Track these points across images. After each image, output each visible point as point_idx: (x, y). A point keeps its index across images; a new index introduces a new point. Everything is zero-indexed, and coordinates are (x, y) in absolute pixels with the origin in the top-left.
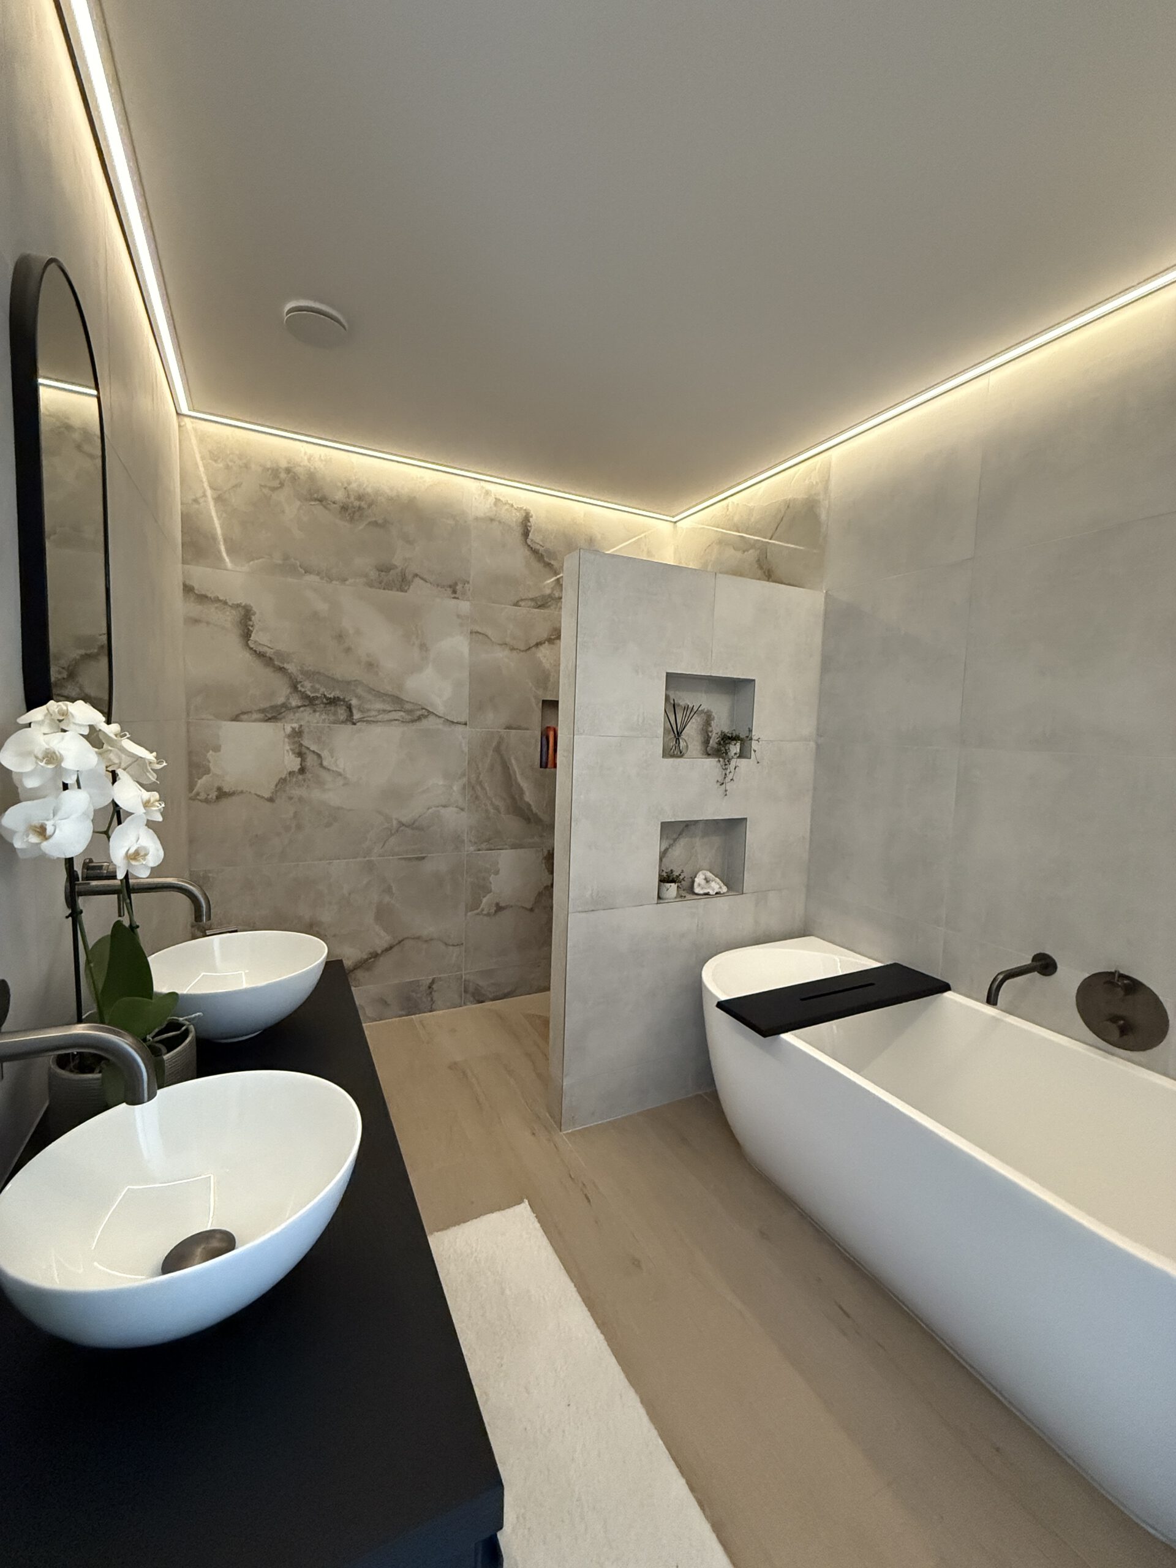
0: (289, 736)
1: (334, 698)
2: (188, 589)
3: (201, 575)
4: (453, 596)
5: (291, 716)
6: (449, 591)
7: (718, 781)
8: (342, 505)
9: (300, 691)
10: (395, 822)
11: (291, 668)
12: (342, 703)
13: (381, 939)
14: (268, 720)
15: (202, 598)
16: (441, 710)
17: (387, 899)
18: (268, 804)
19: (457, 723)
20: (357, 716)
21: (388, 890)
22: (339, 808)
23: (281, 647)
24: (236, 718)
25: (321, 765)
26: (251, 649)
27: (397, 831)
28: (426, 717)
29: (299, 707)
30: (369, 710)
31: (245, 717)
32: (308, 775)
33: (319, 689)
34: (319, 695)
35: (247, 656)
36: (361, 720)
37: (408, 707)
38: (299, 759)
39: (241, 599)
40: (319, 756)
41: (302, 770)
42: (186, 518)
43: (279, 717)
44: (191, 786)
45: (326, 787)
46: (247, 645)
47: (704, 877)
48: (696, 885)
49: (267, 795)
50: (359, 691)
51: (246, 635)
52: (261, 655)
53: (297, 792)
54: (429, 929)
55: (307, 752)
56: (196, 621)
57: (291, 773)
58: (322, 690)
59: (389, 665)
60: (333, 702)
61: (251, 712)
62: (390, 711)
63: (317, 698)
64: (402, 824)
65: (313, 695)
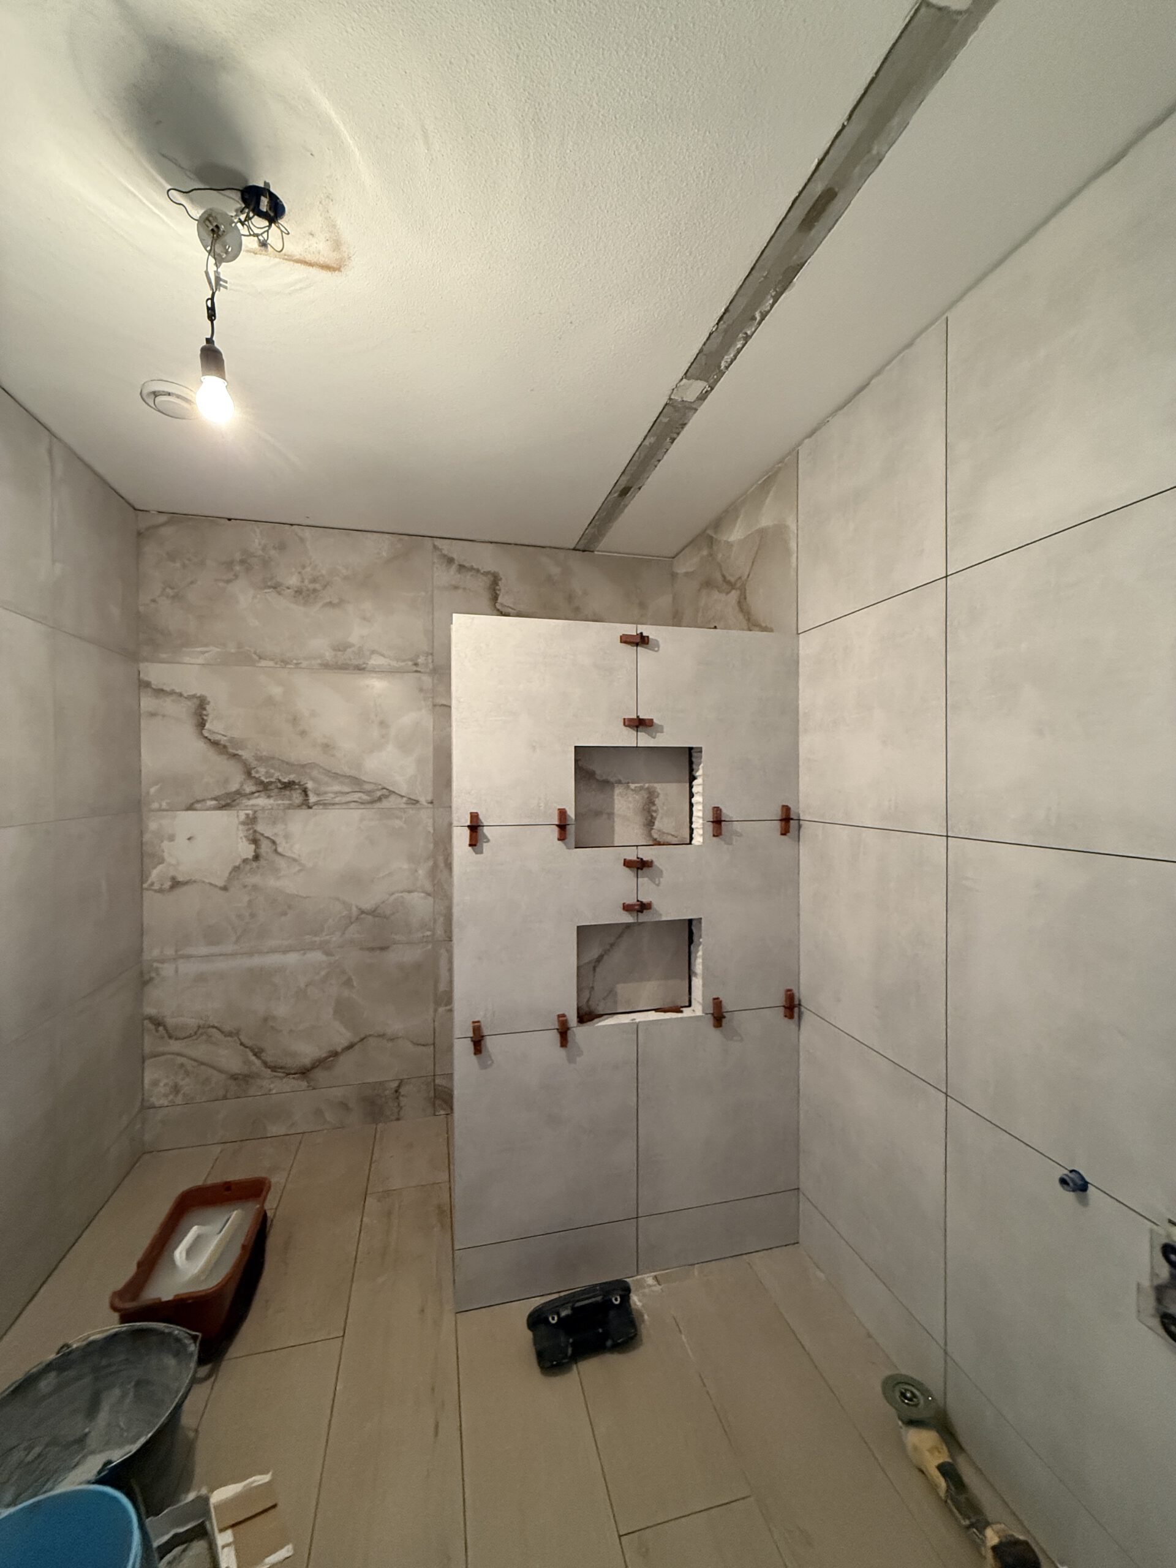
0: (243, 823)
1: (289, 782)
2: (146, 685)
4: (415, 668)
5: (245, 802)
6: (410, 664)
8: (296, 589)
9: (254, 777)
10: (354, 909)
11: (244, 754)
12: (297, 787)
13: (341, 1036)
14: (222, 808)
15: (160, 692)
16: (403, 789)
17: (346, 993)
18: (222, 892)
19: (423, 802)
20: (313, 799)
21: (348, 983)
22: (292, 896)
23: (236, 734)
24: (190, 808)
25: (276, 851)
26: (206, 737)
27: (357, 919)
28: (386, 797)
29: (253, 793)
30: (326, 793)
31: (198, 806)
32: (262, 862)
33: (273, 774)
34: (272, 780)
35: (201, 745)
36: (317, 804)
37: (367, 787)
38: (253, 847)
39: (197, 690)
40: (274, 842)
41: (257, 857)
42: (144, 618)
43: (234, 803)
44: (146, 876)
45: (281, 874)
46: (202, 734)
49: (221, 883)
50: (315, 773)
52: (215, 744)
53: (251, 880)
54: (396, 1026)
55: (262, 838)
56: (152, 715)
57: (245, 861)
58: (277, 774)
59: (346, 745)
60: (288, 786)
61: (203, 800)
62: (348, 793)
63: (271, 783)
64: (363, 912)
65: (268, 780)
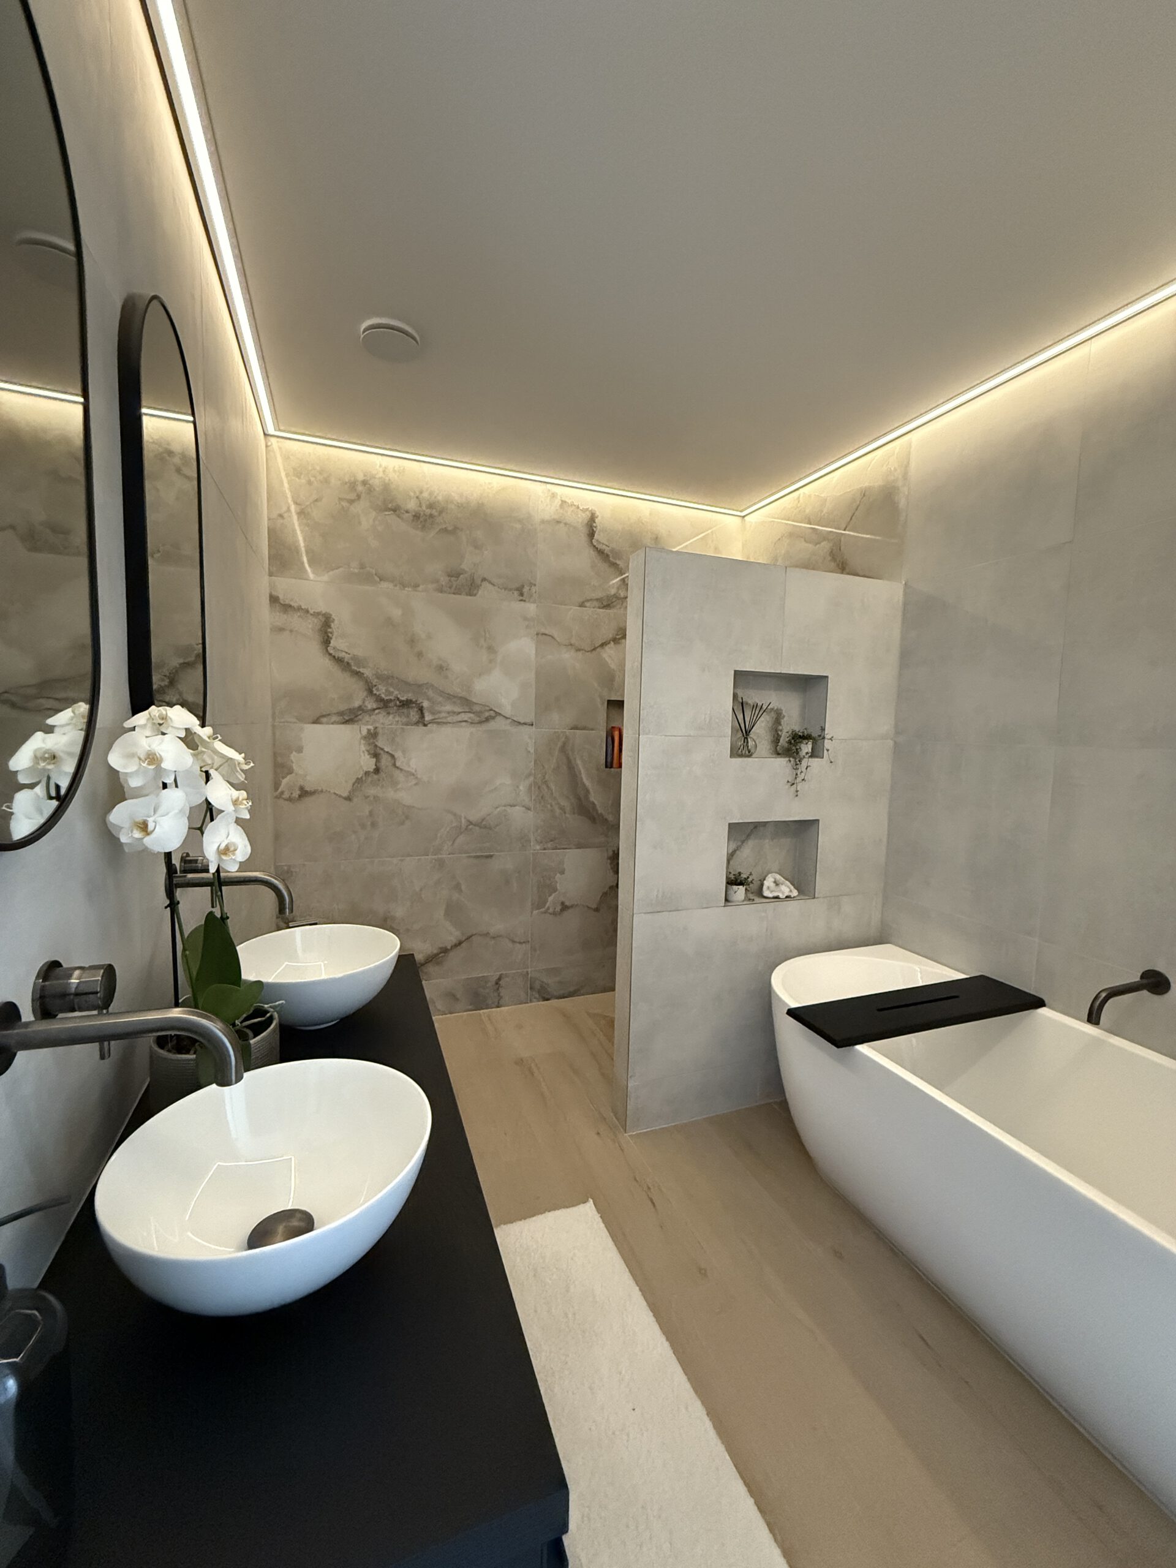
0: (365, 738)
1: (407, 700)
2: (274, 599)
3: (285, 586)
4: (521, 598)
5: (367, 718)
6: (516, 593)
7: (788, 782)
8: (414, 514)
9: (376, 694)
10: (463, 821)
11: (367, 672)
12: (414, 705)
13: (449, 934)
14: (346, 722)
15: (287, 608)
16: (507, 710)
17: (456, 896)
18: (347, 802)
19: (525, 724)
20: (428, 717)
21: (458, 887)
22: (409, 807)
23: (359, 652)
24: (316, 721)
25: (394, 765)
26: (330, 654)
27: (466, 829)
28: (493, 718)
29: (374, 710)
30: (440, 712)
31: (324, 720)
32: (382, 775)
33: (393, 692)
34: (392, 698)
35: (327, 662)
36: (432, 722)
37: (477, 708)
38: (374, 760)
39: (322, 607)
40: (392, 756)
41: (377, 770)
42: (271, 532)
43: (356, 719)
44: (277, 786)
45: (399, 786)
46: (327, 650)
47: (773, 880)
48: (765, 888)
49: (345, 794)
50: (430, 693)
51: (326, 642)
52: (339, 661)
53: (372, 791)
54: (498, 927)
55: (382, 752)
56: (281, 630)
57: (367, 773)
58: (396, 692)
59: (458, 667)
60: (406, 704)
61: (329, 715)
62: (459, 713)
63: (391, 700)
64: (471, 823)
65: (387, 698)
